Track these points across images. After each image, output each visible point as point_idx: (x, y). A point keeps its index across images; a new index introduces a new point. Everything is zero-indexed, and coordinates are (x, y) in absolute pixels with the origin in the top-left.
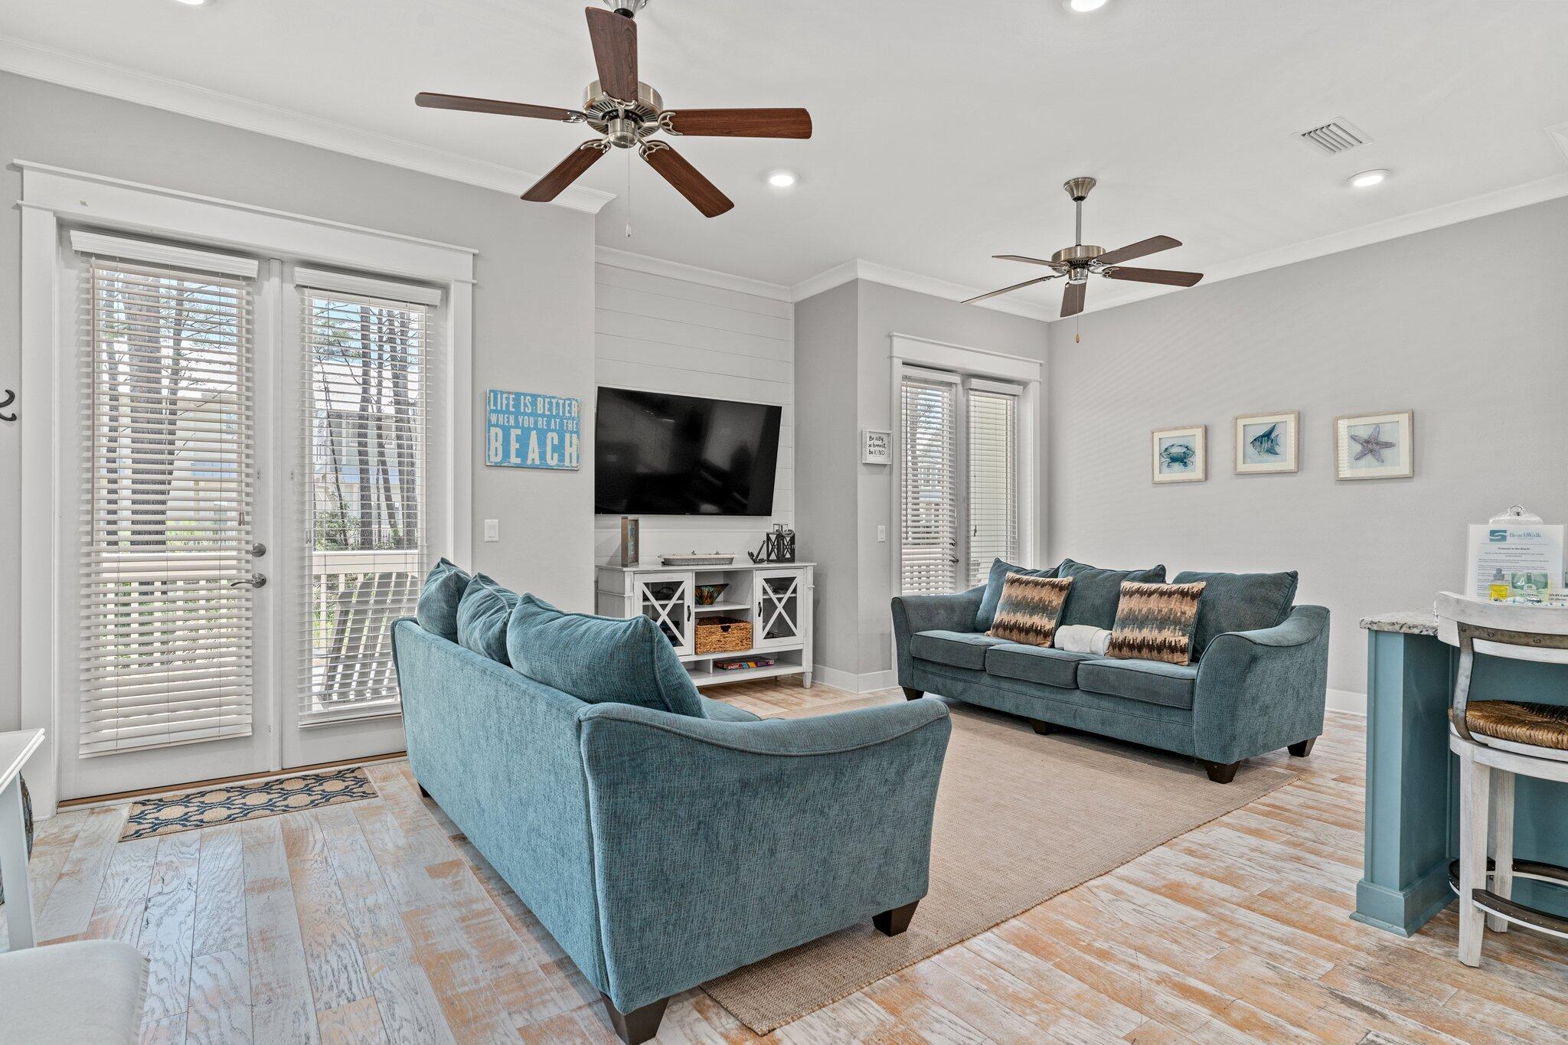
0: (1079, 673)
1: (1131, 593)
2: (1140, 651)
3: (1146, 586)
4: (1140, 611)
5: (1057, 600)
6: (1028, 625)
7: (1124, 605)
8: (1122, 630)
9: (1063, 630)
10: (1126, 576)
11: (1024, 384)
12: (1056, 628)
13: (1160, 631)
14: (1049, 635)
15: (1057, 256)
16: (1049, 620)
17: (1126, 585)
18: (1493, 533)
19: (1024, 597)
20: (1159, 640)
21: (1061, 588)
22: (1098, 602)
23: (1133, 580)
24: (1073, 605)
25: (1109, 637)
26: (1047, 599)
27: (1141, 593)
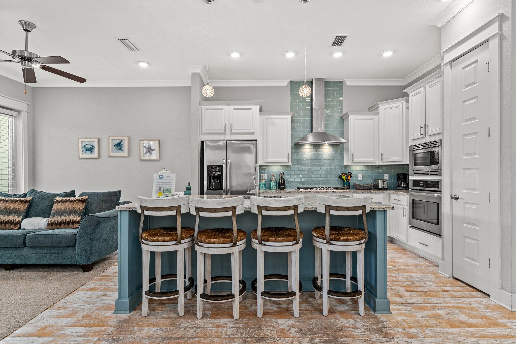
0: (26, 240)
1: (58, 202)
2: (60, 225)
3: (65, 199)
4: (61, 209)
5: (23, 208)
6: (6, 221)
7: (55, 207)
8: (53, 217)
9: (26, 220)
10: (58, 195)
11: (19, 112)
12: (22, 220)
13: (69, 216)
14: (18, 224)
15: (14, 52)
16: (18, 217)
17: (57, 199)
18: (159, 176)
19: (5, 208)
20: (68, 220)
21: (26, 202)
22: (44, 206)
23: (61, 196)
24: (32, 209)
25: (48, 221)
26: (18, 207)
27: (62, 201)
